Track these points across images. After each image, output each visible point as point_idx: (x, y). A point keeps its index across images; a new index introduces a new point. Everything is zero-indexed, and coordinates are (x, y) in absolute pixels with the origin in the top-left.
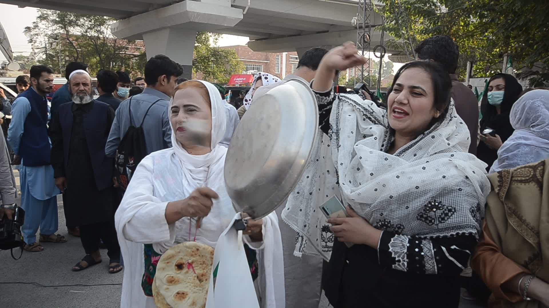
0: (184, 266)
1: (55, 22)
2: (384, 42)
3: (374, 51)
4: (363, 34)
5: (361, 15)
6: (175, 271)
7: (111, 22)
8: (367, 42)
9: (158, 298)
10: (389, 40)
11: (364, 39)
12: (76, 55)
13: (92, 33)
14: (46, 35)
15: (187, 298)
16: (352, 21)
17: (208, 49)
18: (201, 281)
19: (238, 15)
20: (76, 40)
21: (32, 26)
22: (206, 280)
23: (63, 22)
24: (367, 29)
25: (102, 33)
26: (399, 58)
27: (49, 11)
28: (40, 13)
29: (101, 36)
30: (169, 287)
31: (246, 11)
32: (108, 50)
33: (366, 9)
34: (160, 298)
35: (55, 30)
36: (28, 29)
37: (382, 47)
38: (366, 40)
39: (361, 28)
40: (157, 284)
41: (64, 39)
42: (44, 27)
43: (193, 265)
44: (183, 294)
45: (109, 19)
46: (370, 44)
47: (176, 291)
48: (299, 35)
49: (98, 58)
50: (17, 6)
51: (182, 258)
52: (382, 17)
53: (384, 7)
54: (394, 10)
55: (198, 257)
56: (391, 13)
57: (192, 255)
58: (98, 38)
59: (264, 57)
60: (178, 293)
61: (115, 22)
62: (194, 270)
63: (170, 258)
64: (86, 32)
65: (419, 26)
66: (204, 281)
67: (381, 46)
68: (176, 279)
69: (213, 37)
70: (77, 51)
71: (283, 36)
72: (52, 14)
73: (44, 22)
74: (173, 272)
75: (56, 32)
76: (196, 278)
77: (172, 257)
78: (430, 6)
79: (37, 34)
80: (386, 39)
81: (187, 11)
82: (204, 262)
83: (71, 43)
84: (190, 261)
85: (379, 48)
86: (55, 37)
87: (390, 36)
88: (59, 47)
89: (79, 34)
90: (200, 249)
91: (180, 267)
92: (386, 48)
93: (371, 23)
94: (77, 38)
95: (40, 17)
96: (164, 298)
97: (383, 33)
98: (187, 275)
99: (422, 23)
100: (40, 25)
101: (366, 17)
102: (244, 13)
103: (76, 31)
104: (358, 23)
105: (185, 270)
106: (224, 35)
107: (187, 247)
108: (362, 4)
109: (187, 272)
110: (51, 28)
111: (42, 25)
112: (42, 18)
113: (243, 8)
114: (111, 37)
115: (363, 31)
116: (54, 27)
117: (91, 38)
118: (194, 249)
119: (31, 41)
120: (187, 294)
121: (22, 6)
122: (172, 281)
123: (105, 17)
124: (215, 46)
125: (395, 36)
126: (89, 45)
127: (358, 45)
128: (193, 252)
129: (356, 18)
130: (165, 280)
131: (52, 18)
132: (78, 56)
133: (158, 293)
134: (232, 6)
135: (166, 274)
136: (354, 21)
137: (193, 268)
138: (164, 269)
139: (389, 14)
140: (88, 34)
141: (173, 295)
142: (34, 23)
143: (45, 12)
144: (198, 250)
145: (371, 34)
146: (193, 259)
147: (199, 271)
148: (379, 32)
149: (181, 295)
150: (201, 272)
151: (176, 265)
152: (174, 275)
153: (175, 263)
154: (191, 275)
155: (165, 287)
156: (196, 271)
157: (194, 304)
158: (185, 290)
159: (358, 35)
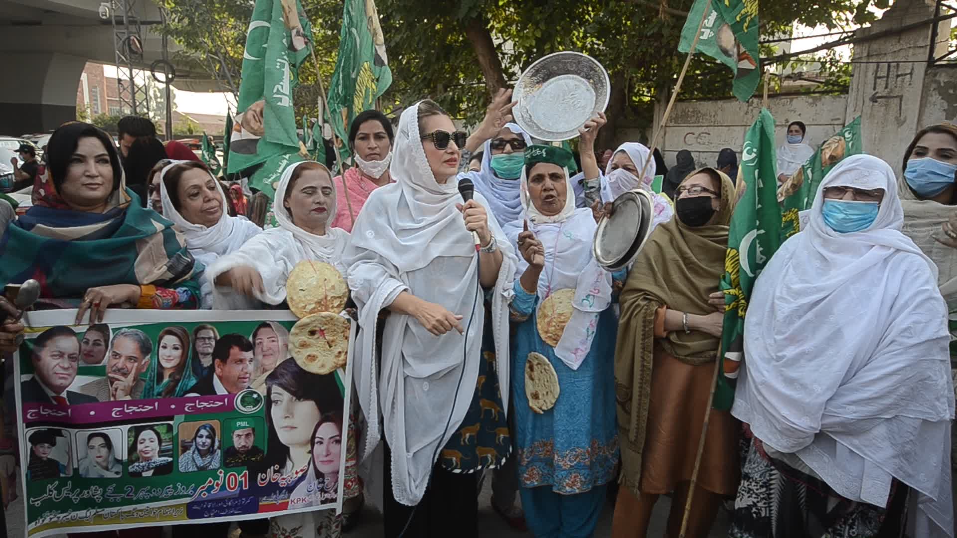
0: (316, 332)
2: (169, 55)
3: (152, 71)
4: (126, 36)
6: (307, 336)
8: (136, 53)
10: (178, 52)
11: (129, 45)
15: (317, 361)
16: (101, 10)
18: (330, 346)
22: (335, 345)
24: (133, 28)
26: (189, 84)
30: (300, 350)
38: (133, 47)
39: (120, 23)
43: (325, 332)
44: (314, 356)
46: (142, 55)
47: (308, 354)
51: (316, 326)
52: (160, 8)
55: (331, 326)
57: (326, 324)
60: (309, 356)
62: (324, 336)
66: (333, 347)
67: (164, 61)
68: (308, 343)
74: (305, 338)
76: (326, 344)
77: (307, 325)
80: (170, 50)
82: (335, 330)
84: (323, 328)
85: (161, 64)
87: (178, 45)
91: (312, 333)
93: (140, 18)
97: (165, 41)
98: (318, 340)
99: (234, 27)
101: (129, 6)
104: (113, 14)
105: (316, 336)
107: (322, 317)
109: (318, 338)
115: (125, 31)
118: (328, 319)
120: (317, 358)
122: (304, 345)
125: (187, 46)
127: (120, 58)
128: (327, 321)
129: (108, 5)
130: (297, 345)
135: (299, 338)
136: (105, 10)
137: (324, 334)
138: (297, 334)
139: (173, 5)
141: (304, 359)
144: (332, 319)
145: (143, 37)
146: (326, 327)
147: (329, 338)
148: (158, 36)
149: (312, 358)
150: (331, 338)
151: (309, 332)
152: (306, 339)
153: (309, 329)
154: (322, 342)
155: (297, 350)
156: (327, 338)
157: (323, 366)
158: (314, 353)
159: (116, 36)
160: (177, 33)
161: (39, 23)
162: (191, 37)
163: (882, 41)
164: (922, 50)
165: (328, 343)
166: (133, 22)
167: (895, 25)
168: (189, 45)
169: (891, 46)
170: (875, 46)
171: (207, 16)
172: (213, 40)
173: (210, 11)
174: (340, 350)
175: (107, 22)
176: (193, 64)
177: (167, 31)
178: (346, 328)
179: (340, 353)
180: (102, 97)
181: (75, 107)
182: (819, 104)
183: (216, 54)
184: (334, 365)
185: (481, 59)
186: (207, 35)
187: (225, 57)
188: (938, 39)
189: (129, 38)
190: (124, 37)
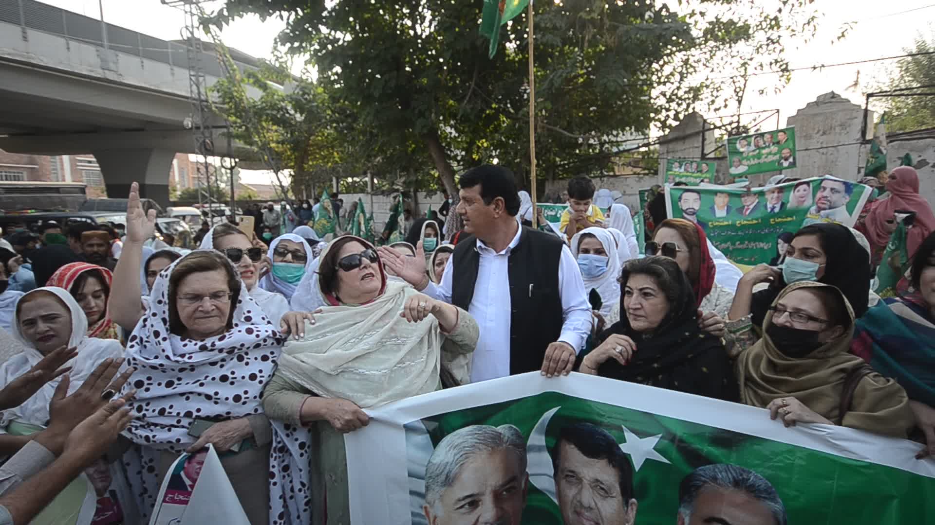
5: (197, 114)
8: (209, 147)
10: (239, 147)
11: (205, 146)
16: (185, 123)
24: (206, 130)
33: (202, 110)
53: (227, 109)
54: (241, 115)
56: (236, 117)
65: (272, 135)
67: (229, 151)
78: (284, 114)
80: (233, 147)
85: (226, 153)
92: (237, 154)
97: (229, 142)
99: (276, 131)
101: (203, 116)
104: (193, 125)
108: (194, 100)
125: (245, 143)
127: (198, 150)
129: (191, 119)
136: (188, 121)
160: (238, 137)
161: (142, 130)
162: (247, 137)
163: (674, 143)
164: (697, 149)
166: (207, 127)
167: (681, 134)
169: (679, 146)
170: (671, 146)
173: (260, 121)
176: (250, 154)
180: (188, 175)
181: (167, 186)
182: (642, 181)
183: (264, 150)
185: (433, 154)
188: (706, 142)
189: (204, 141)
190: (201, 140)
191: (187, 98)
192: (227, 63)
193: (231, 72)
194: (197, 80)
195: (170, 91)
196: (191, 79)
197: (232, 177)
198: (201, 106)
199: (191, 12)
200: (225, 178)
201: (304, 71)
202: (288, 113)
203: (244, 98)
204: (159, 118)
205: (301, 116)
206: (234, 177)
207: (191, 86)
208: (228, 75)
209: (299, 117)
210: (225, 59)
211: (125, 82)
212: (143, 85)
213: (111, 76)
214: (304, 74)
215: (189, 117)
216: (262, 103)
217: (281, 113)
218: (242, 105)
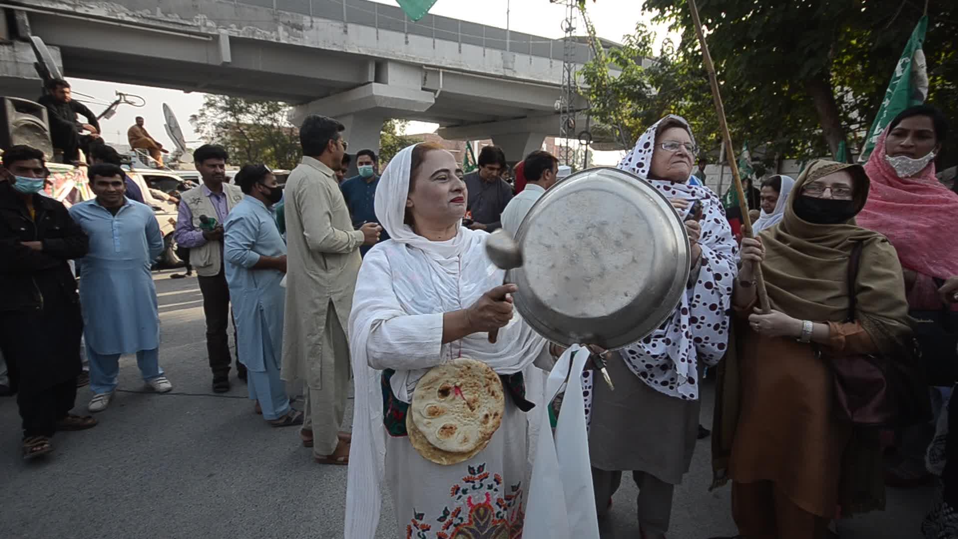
0: (451, 391)
1: (225, 109)
2: (590, 128)
3: (579, 139)
5: (565, 98)
6: (438, 398)
7: (287, 109)
8: (571, 128)
9: (415, 437)
10: (595, 126)
11: (568, 124)
12: (247, 146)
13: (265, 121)
14: (214, 124)
15: (456, 434)
17: (394, 138)
18: (472, 409)
19: (429, 99)
20: (247, 130)
21: (198, 114)
22: (479, 407)
23: (233, 109)
24: (571, 114)
25: (276, 121)
26: (601, 146)
27: (216, 96)
28: (207, 100)
29: (275, 124)
30: (430, 421)
31: (438, 94)
32: (284, 140)
33: (570, 92)
34: (417, 437)
35: (224, 118)
36: (194, 117)
37: (589, 134)
38: (570, 125)
39: (564, 112)
40: (414, 419)
41: (234, 128)
42: (211, 114)
43: (462, 389)
44: (451, 428)
45: (285, 106)
46: (574, 129)
47: (442, 426)
48: (494, 121)
49: (273, 149)
50: (182, 92)
51: (448, 381)
52: (588, 100)
53: (590, 89)
54: (601, 93)
55: (469, 378)
56: (597, 95)
57: (461, 376)
58: (272, 126)
59: (454, 147)
60: (444, 428)
61: (291, 108)
62: (462, 395)
63: (434, 381)
64: (259, 119)
65: (626, 111)
66: (477, 409)
67: (586, 132)
68: (440, 409)
69: (400, 124)
70: (249, 141)
71: (477, 123)
72: (220, 100)
73: (211, 109)
74: (435, 401)
75: (225, 120)
76: (466, 406)
78: (641, 88)
79: (204, 123)
80: (591, 125)
81: (373, 96)
82: (475, 383)
83: (242, 132)
84: (458, 384)
85: (584, 135)
86: (226, 126)
87: (596, 121)
88: (228, 138)
89: (250, 122)
90: (472, 367)
91: (444, 392)
92: (593, 136)
93: (576, 108)
94: (249, 126)
95: (207, 104)
96: (424, 437)
97: (588, 120)
98: (454, 402)
99: (631, 106)
100: (207, 112)
101: (571, 101)
102: (436, 96)
103: (247, 119)
104: (562, 107)
105: (451, 396)
106: (411, 122)
108: (565, 87)
109: (454, 399)
110: (220, 116)
111: (210, 112)
112: (210, 105)
113: (435, 92)
114: (287, 125)
115: (567, 116)
116: (223, 115)
117: (265, 126)
118: (464, 367)
119: (197, 131)
120: (456, 428)
121: (187, 91)
122: (434, 413)
123: (280, 103)
124: (402, 134)
126: (263, 135)
127: (562, 132)
128: (462, 371)
129: (560, 101)
130: (425, 413)
131: (219, 104)
132: (250, 147)
133: (416, 431)
134: (423, 89)
135: (426, 403)
136: (557, 105)
137: (461, 392)
138: (422, 398)
139: (596, 97)
140: (261, 122)
141: (437, 432)
142: (201, 110)
143: (212, 98)
144: (469, 368)
145: (576, 119)
146: (462, 381)
147: (468, 396)
148: (585, 117)
149: (448, 430)
150: (472, 397)
151: (440, 391)
152: (436, 404)
153: (438, 387)
154: (459, 402)
155: (425, 421)
156: (466, 397)
157: (465, 440)
158: (453, 423)
159: (561, 120)
160: (596, 114)
161: (525, 117)
162: (603, 115)
165: (468, 404)
166: (571, 111)
168: (602, 120)
171: (614, 102)
172: (616, 116)
173: (617, 98)
174: (486, 412)
175: (558, 113)
176: (603, 132)
177: (590, 113)
178: (490, 379)
179: (487, 416)
183: (617, 124)
184: (480, 435)
186: (612, 112)
187: (622, 127)
189: (568, 120)
190: (566, 119)
191: (559, 86)
192: (595, 46)
193: (598, 54)
194: (569, 66)
195: (548, 81)
196: (564, 66)
197: (586, 160)
198: (570, 90)
199: (571, 5)
200: (580, 160)
201: (666, 41)
202: (644, 86)
203: (606, 77)
204: (538, 106)
205: (657, 88)
206: (588, 160)
207: (564, 72)
208: (595, 57)
209: (655, 91)
210: (594, 42)
211: (518, 77)
212: (531, 79)
213: (509, 74)
214: (666, 44)
215: (559, 99)
216: (621, 80)
217: (638, 87)
218: (604, 83)
